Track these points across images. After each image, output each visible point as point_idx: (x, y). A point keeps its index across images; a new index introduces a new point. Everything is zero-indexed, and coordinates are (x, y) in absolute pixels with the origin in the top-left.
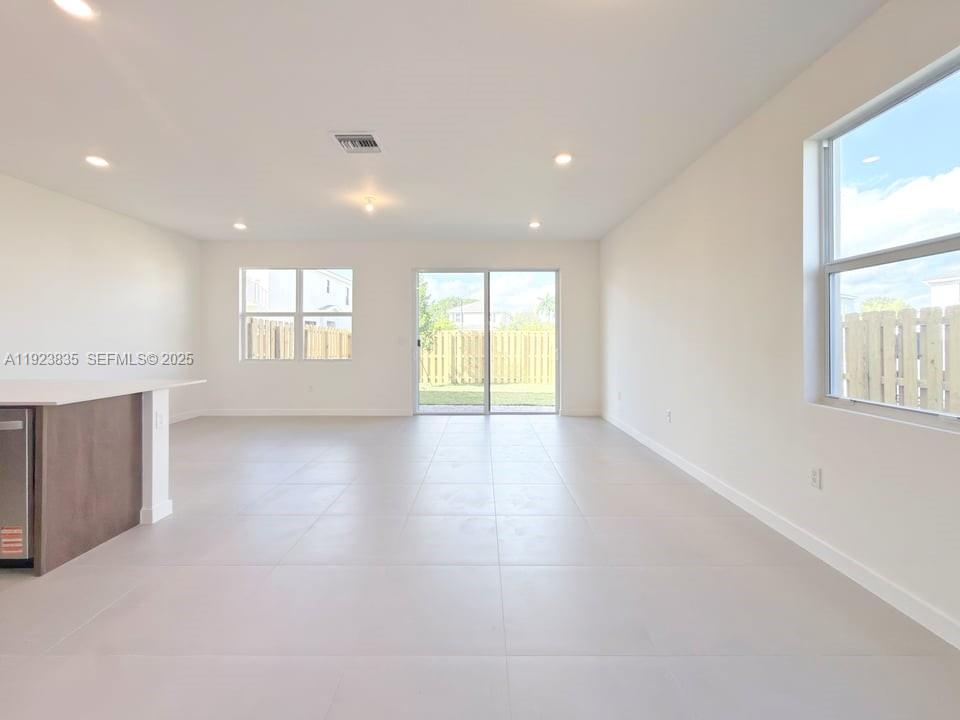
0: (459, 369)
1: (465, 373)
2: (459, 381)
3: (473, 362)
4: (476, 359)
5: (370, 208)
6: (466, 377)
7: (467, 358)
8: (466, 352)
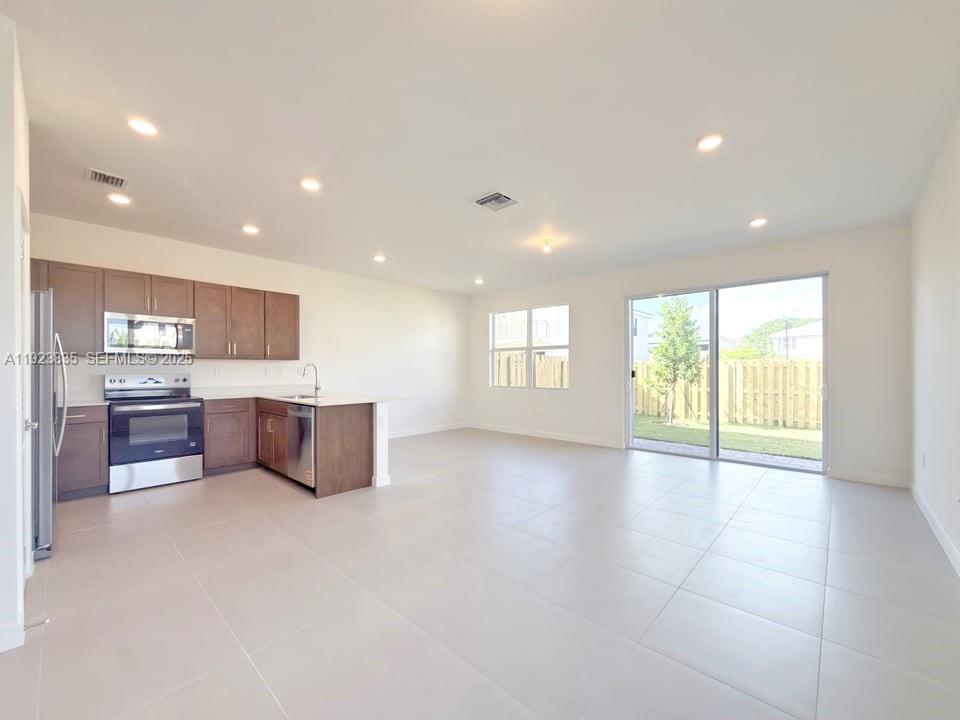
0: (740, 406)
1: (748, 410)
2: (740, 420)
3: (760, 398)
4: (765, 394)
5: (547, 249)
6: (750, 417)
7: (751, 392)
8: (750, 385)
